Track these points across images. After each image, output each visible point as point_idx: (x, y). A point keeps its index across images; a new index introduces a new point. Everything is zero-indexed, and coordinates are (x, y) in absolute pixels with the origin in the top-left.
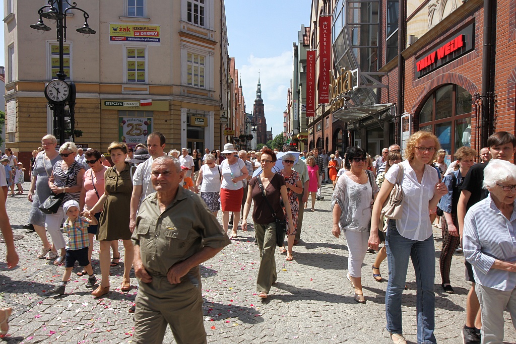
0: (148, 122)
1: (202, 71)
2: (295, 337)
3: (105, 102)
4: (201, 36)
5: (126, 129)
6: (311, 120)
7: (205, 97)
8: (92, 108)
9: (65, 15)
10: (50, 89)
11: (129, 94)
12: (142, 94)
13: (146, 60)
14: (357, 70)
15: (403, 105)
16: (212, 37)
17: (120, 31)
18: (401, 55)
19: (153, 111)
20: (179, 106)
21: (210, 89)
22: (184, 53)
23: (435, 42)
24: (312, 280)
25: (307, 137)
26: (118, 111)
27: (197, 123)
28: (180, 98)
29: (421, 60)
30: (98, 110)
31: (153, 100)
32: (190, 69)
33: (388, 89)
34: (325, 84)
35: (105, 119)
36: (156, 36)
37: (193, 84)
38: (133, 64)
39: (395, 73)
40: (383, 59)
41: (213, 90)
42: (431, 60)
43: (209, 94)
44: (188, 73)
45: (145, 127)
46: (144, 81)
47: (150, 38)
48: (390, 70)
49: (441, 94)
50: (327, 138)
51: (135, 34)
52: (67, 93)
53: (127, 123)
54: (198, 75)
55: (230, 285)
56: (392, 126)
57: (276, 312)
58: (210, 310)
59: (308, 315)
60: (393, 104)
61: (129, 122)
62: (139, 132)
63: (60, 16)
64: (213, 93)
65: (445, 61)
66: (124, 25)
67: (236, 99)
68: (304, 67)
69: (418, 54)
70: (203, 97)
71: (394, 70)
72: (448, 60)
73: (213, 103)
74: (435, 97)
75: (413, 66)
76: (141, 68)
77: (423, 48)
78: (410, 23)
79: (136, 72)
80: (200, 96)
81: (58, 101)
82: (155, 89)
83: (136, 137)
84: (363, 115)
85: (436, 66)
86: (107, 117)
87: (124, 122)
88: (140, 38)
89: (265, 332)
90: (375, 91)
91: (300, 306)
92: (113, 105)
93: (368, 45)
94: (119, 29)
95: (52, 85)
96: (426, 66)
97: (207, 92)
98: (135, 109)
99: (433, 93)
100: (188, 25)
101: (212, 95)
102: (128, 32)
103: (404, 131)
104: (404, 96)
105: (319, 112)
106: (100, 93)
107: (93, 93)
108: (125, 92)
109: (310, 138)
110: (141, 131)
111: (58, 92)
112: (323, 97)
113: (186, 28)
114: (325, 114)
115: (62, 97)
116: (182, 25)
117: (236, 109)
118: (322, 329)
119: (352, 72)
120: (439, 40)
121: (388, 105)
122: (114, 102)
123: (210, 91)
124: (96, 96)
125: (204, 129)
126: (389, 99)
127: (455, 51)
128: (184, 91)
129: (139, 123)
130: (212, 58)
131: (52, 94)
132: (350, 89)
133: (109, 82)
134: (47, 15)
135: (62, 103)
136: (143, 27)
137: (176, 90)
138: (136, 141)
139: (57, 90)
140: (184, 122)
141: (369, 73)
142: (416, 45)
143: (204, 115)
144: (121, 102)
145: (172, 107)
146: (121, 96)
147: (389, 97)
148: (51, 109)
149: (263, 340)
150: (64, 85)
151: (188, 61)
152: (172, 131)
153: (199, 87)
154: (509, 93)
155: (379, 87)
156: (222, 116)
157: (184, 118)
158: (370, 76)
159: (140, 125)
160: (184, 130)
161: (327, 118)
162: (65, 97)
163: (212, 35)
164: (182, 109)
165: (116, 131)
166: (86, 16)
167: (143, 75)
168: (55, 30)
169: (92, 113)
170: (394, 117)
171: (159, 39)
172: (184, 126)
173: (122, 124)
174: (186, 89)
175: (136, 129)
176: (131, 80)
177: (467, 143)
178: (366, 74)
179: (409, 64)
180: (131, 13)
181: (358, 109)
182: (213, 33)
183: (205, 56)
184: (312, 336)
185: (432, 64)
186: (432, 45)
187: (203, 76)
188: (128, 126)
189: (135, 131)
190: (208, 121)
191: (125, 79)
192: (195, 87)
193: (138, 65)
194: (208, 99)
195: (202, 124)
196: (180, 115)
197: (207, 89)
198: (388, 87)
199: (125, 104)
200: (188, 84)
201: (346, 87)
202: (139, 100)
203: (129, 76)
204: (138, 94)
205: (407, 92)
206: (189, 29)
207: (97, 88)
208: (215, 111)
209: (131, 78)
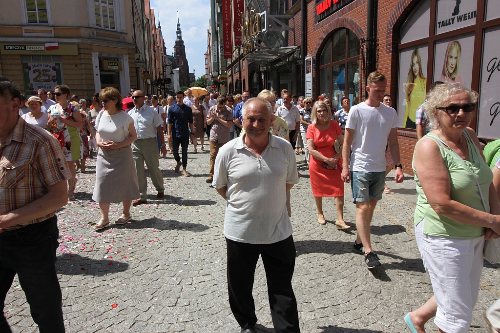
0: (57, 67)
1: (112, 12)
2: (184, 264)
3: (5, 46)
5: (32, 76)
6: (229, 62)
7: (117, 40)
11: (32, 37)
12: (46, 37)
14: (265, 12)
15: (307, 48)
19: (61, 55)
20: (89, 49)
21: (122, 31)
24: (209, 214)
25: (226, 79)
26: (21, 55)
27: (110, 67)
28: (90, 41)
29: (320, 4)
31: (59, 43)
32: (98, 9)
33: (294, 32)
34: (239, 25)
35: (7, 64)
37: (102, 26)
38: (33, 3)
39: (299, 16)
40: (289, 2)
41: (125, 32)
42: (328, 4)
43: (121, 37)
44: (96, 14)
45: (53, 73)
46: (47, 22)
48: (295, 13)
49: (336, 39)
50: (244, 80)
53: (32, 69)
54: (107, 16)
56: (298, 67)
57: (171, 245)
58: (110, 249)
59: (200, 244)
60: (298, 47)
61: (35, 68)
62: (47, 78)
64: (125, 35)
65: (340, 6)
68: (221, 8)
70: (114, 40)
71: (299, 13)
72: (341, 5)
73: (126, 46)
74: (332, 40)
75: (314, 10)
76: (42, 8)
79: (37, 13)
80: (111, 39)
82: (60, 31)
83: (44, 83)
84: (274, 57)
85: (332, 10)
86: (9, 63)
87: (29, 68)
89: (158, 263)
90: (283, 33)
91: (194, 237)
92: (14, 49)
96: (324, 10)
97: (118, 34)
98: (42, 54)
99: (330, 36)
101: (124, 37)
103: (308, 72)
104: (307, 39)
105: (236, 54)
108: (27, 35)
109: (229, 80)
110: (49, 77)
112: (238, 39)
114: (241, 56)
117: (154, 51)
118: (209, 255)
119: (261, 14)
121: (294, 47)
122: (15, 46)
123: (122, 33)
125: (118, 73)
126: (295, 42)
128: (93, 34)
129: (47, 68)
132: (259, 31)
133: (7, 23)
137: (84, 32)
140: (96, 67)
141: (277, 16)
143: (118, 59)
144: (24, 45)
145: (82, 51)
146: (22, 39)
147: (295, 40)
149: (155, 270)
151: (95, 1)
152: (84, 77)
153: (110, 29)
154: (387, 38)
155: (287, 30)
156: (137, 59)
157: (96, 62)
158: (278, 18)
159: (47, 71)
161: (243, 60)
164: (92, 53)
165: (21, 77)
167: (45, 16)
170: (299, 59)
172: (97, 71)
173: (27, 70)
174: (95, 31)
175: (44, 75)
176: (32, 21)
177: (358, 84)
178: (273, 17)
179: (311, 7)
181: (267, 52)
184: (200, 262)
185: (329, 8)
187: (113, 17)
188: (34, 72)
189: (43, 78)
190: (122, 65)
191: (25, 20)
192: (106, 29)
193: (38, 5)
194: (120, 42)
195: (116, 68)
196: (92, 59)
197: (118, 31)
198: (293, 30)
199: (28, 48)
200: (97, 25)
201: (255, 30)
202: (44, 43)
203: (29, 16)
204: (42, 37)
205: (309, 35)
208: (129, 54)
209: (32, 19)
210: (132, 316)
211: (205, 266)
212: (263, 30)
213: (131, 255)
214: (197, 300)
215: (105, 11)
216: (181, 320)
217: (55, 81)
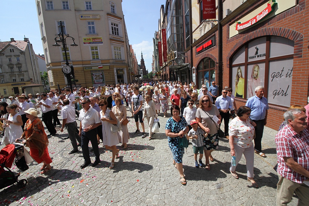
0: (102, 74)
1: (120, 53)
2: (159, 160)
3: (85, 68)
4: (118, 40)
5: (94, 77)
6: (161, 67)
7: (122, 63)
9: (65, 40)
10: (64, 69)
11: (94, 64)
12: (99, 64)
13: (98, 51)
14: (176, 51)
15: (193, 64)
16: (122, 40)
18: (191, 46)
19: (103, 70)
20: (113, 67)
21: (124, 60)
22: (112, 47)
23: (202, 42)
26: (90, 71)
27: (120, 73)
28: (113, 64)
29: (198, 48)
30: (83, 71)
31: (103, 66)
34: (165, 54)
37: (117, 58)
38: (94, 52)
40: (185, 47)
42: (201, 48)
43: (124, 62)
44: (115, 54)
45: (101, 76)
46: (99, 59)
47: (99, 42)
48: (188, 51)
49: (205, 60)
50: (168, 74)
51: (93, 41)
52: (70, 70)
53: (94, 75)
54: (118, 55)
55: (137, 141)
56: (189, 71)
59: (163, 151)
63: (63, 41)
65: (206, 49)
66: (88, 37)
67: (134, 60)
68: (157, 47)
69: (197, 46)
73: (125, 65)
74: (203, 61)
76: (97, 54)
77: (198, 43)
78: (194, 34)
79: (95, 56)
80: (120, 63)
81: (68, 73)
82: (103, 62)
83: (98, 80)
84: (179, 67)
86: (87, 74)
87: (93, 75)
88: (95, 42)
89: (150, 160)
90: (183, 58)
93: (180, 41)
94: (86, 39)
95: (64, 68)
96: (200, 50)
98: (97, 70)
102: (90, 40)
103: (193, 73)
104: (193, 61)
105: (164, 65)
106: (83, 65)
107: (80, 65)
109: (162, 74)
110: (100, 78)
111: (67, 70)
112: (165, 59)
114: (166, 65)
116: (111, 36)
117: (134, 64)
119: (174, 52)
120: (203, 41)
121: (188, 64)
122: (88, 68)
124: (81, 66)
125: (123, 75)
127: (209, 46)
128: (114, 61)
129: (99, 74)
130: (123, 48)
131: (65, 71)
133: (86, 60)
134: (59, 41)
135: (69, 74)
136: (96, 38)
137: (111, 61)
139: (67, 69)
142: (196, 43)
143: (123, 70)
144: (91, 67)
145: (111, 68)
146: (91, 65)
147: (188, 61)
148: (66, 76)
150: (69, 67)
151: (114, 50)
152: (111, 77)
153: (120, 59)
154: (227, 62)
156: (129, 69)
157: (115, 71)
158: (181, 53)
160: (116, 76)
161: (167, 67)
162: (70, 72)
165: (91, 78)
166: (73, 39)
167: (98, 56)
168: (62, 46)
169: (81, 72)
170: (190, 68)
171: (102, 42)
172: (116, 74)
176: (94, 59)
177: (214, 78)
178: (179, 53)
179: (194, 49)
180: (90, 33)
181: (177, 65)
182: (122, 38)
183: (121, 47)
185: (202, 50)
186: (201, 43)
187: (121, 55)
188: (95, 76)
189: (98, 78)
190: (124, 72)
191: (91, 59)
193: (96, 53)
195: (122, 73)
197: (122, 60)
198: (187, 57)
199: (93, 68)
200: (115, 58)
201: (173, 58)
202: (98, 66)
204: (97, 64)
205: (194, 59)
206: (113, 37)
207: (81, 63)
208: (126, 68)
209: (93, 58)
210: (145, 185)
211: (167, 161)
212: (176, 58)
213: (139, 156)
214: (167, 179)
215: (118, 53)
216: (163, 188)
217: (102, 79)
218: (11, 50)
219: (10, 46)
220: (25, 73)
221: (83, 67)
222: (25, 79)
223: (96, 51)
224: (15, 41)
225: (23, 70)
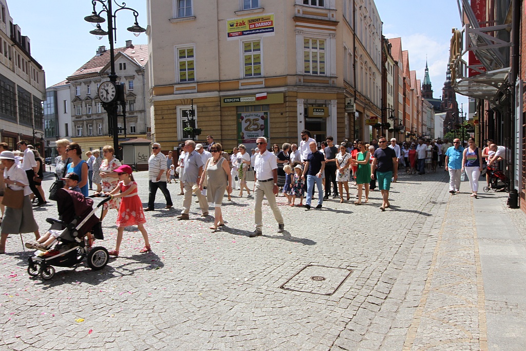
0: (265, 116)
1: (322, 57)
3: (224, 99)
4: (320, 18)
5: (244, 125)
7: (325, 85)
8: (213, 106)
9: (115, 17)
11: (246, 89)
12: (258, 88)
13: (261, 53)
14: (465, 26)
15: (521, 68)
16: (333, 16)
17: (236, 26)
19: (268, 105)
20: (295, 97)
21: (332, 76)
22: (300, 39)
26: (237, 107)
27: (315, 114)
28: (295, 89)
30: (219, 108)
31: (268, 93)
32: (308, 56)
35: (225, 116)
36: (270, 25)
37: (311, 73)
38: (250, 58)
41: (335, 76)
43: (331, 81)
44: (305, 61)
45: (261, 122)
46: (260, 74)
47: (264, 29)
51: (250, 26)
52: (114, 94)
53: (245, 119)
54: (316, 62)
61: (247, 118)
62: (256, 127)
64: (335, 80)
66: (239, 19)
67: (404, 84)
70: (322, 85)
73: (335, 90)
76: (257, 61)
79: (252, 65)
80: (319, 85)
81: (108, 101)
82: (271, 82)
83: (254, 132)
86: (226, 114)
87: (242, 118)
88: (255, 30)
92: (231, 102)
94: (235, 25)
97: (327, 79)
98: (252, 104)
100: (304, 8)
101: (333, 81)
102: (244, 26)
103: (518, 105)
104: (521, 55)
106: (220, 91)
107: (213, 91)
108: (242, 88)
110: (258, 126)
111: (108, 93)
113: (301, 12)
115: (110, 98)
116: (298, 8)
121: (508, 70)
122: (232, 99)
123: (331, 77)
124: (216, 94)
125: (325, 120)
128: (300, 80)
129: (257, 117)
130: (333, 41)
131: (103, 96)
133: (228, 79)
135: (113, 104)
136: (258, 18)
137: (290, 80)
138: (253, 136)
139: (107, 91)
140: (301, 114)
143: (325, 105)
144: (238, 97)
145: (287, 99)
146: (238, 92)
150: (113, 86)
151: (305, 47)
152: (287, 125)
153: (319, 74)
156: (348, 104)
157: (300, 109)
159: (257, 120)
160: (301, 122)
162: (113, 98)
163: (333, 15)
164: (298, 100)
165: (235, 127)
166: (136, 14)
167: (259, 68)
169: (213, 111)
170: (508, 86)
171: (273, 28)
172: (301, 118)
173: (241, 120)
174: (302, 78)
175: (254, 125)
176: (248, 75)
180: (246, 7)
182: (334, 13)
183: (326, 40)
187: (324, 62)
188: (246, 122)
189: (253, 127)
190: (330, 111)
191: (242, 75)
192: (314, 75)
193: (254, 59)
194: (328, 87)
195: (322, 114)
196: (296, 107)
197: (328, 75)
199: (243, 100)
200: (306, 72)
202: (255, 94)
203: (246, 70)
204: (254, 89)
206: (304, 13)
207: (217, 86)
208: (337, 99)
209: (248, 73)
215: (315, 56)
217: (262, 130)
218: (121, 64)
219: (121, 56)
220: (139, 115)
221: (220, 97)
222: (138, 130)
223: (256, 53)
224: (132, 47)
225: (137, 109)
